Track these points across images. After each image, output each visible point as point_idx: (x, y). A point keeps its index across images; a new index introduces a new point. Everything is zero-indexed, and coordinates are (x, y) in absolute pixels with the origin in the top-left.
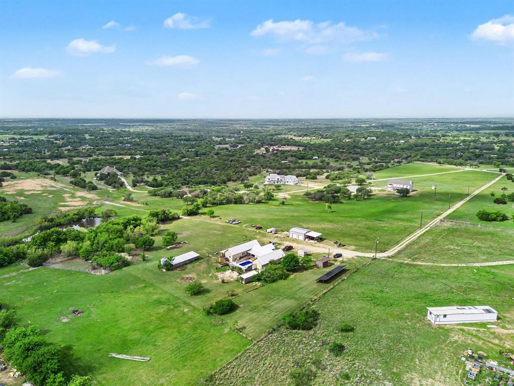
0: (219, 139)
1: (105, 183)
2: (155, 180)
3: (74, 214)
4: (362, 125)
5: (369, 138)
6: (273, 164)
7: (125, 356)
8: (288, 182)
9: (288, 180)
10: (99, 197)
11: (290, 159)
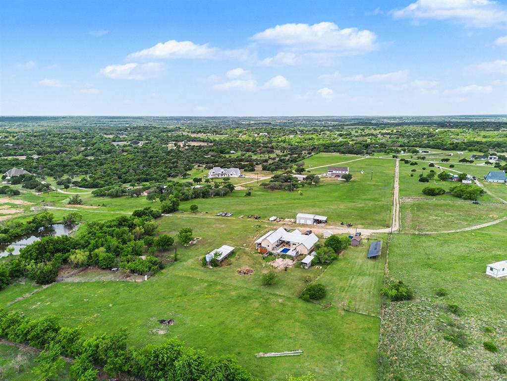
0: (111, 136)
1: (23, 187)
2: (84, 180)
3: (30, 223)
4: (243, 123)
5: (261, 134)
6: (197, 159)
7: (273, 353)
8: (231, 175)
9: (232, 173)
10: (31, 202)
11: (211, 153)
